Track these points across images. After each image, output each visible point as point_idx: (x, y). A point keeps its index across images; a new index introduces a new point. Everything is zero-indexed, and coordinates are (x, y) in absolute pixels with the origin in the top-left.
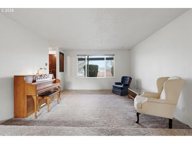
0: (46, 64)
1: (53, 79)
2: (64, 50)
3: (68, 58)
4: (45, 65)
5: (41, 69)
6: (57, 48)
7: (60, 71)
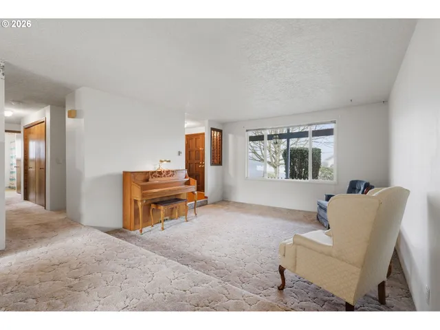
0: (179, 153)
1: (186, 178)
2: (224, 124)
3: (231, 137)
4: (177, 153)
5: (162, 161)
6: (207, 122)
7: (213, 164)
